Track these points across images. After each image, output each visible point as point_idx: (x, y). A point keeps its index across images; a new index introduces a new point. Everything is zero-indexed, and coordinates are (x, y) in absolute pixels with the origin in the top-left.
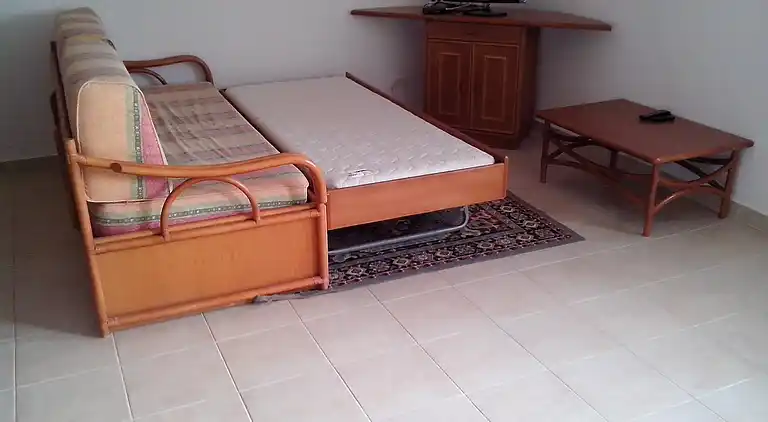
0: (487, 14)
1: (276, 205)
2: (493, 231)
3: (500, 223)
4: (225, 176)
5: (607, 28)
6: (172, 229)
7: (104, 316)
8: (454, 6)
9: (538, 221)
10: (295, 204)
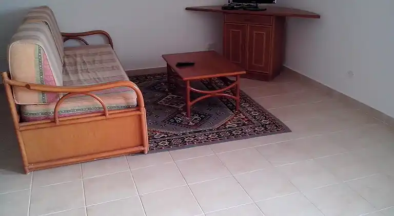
0: (256, 9)
1: (119, 108)
2: (244, 124)
3: (249, 120)
4: (88, 92)
5: (318, 17)
6: (61, 119)
7: (26, 164)
8: (240, 5)
9: (270, 120)
10: (128, 107)
